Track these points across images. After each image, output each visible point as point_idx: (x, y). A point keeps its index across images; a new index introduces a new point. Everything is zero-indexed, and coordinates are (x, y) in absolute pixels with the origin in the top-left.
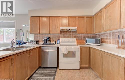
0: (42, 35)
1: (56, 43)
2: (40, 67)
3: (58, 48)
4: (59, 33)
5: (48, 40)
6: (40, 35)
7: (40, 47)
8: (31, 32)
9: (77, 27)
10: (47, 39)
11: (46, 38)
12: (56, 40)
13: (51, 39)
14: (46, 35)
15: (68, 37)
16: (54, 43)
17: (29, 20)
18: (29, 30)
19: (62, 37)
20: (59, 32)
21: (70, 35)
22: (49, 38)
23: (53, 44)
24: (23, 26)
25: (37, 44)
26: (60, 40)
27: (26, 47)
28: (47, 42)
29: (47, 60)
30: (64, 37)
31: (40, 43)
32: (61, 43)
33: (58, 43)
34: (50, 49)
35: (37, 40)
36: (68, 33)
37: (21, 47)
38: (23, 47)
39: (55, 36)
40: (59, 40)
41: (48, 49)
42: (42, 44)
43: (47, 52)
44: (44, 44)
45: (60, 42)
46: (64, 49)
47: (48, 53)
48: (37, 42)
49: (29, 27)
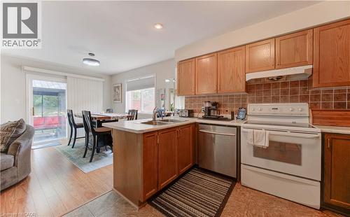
0: (200, 97)
1: (236, 116)
2: (196, 167)
3: (238, 128)
4: (244, 90)
5: (214, 110)
6: (196, 97)
7: (195, 124)
8: (180, 93)
9: (311, 67)
10: (211, 105)
11: (208, 105)
12: (235, 109)
13: (220, 106)
14: (208, 97)
15: (276, 100)
16: (229, 116)
17: (176, 69)
18: (176, 88)
19: (253, 102)
20: (242, 87)
21: (285, 93)
22: (215, 104)
23: (226, 119)
24: (167, 81)
25: (189, 116)
26: (246, 109)
27: (172, 121)
28: (212, 114)
29: (212, 151)
30: (259, 101)
31: (196, 115)
32: (249, 119)
33: (241, 117)
34: (219, 131)
35: (190, 109)
36: (276, 87)
37: (164, 121)
38: (167, 121)
39: (232, 98)
40: (243, 110)
41: (214, 130)
42: (200, 119)
43: (211, 137)
44: (204, 118)
45: (246, 114)
46: (257, 133)
47: (213, 140)
48: (191, 113)
49: (176, 81)
